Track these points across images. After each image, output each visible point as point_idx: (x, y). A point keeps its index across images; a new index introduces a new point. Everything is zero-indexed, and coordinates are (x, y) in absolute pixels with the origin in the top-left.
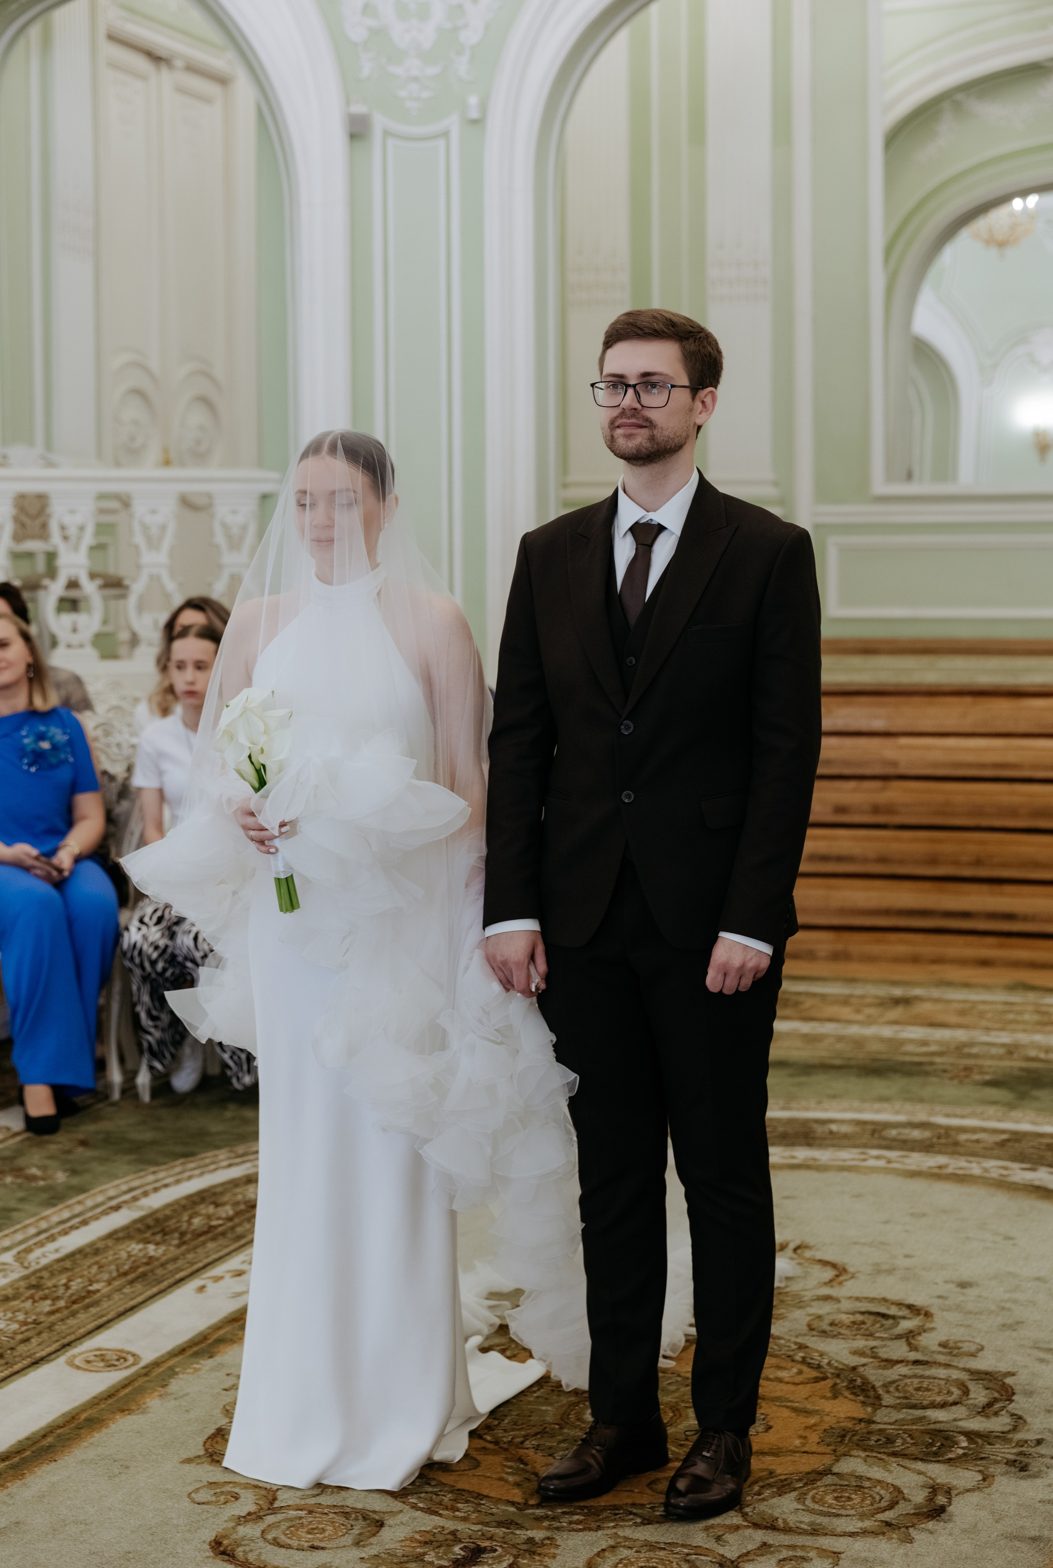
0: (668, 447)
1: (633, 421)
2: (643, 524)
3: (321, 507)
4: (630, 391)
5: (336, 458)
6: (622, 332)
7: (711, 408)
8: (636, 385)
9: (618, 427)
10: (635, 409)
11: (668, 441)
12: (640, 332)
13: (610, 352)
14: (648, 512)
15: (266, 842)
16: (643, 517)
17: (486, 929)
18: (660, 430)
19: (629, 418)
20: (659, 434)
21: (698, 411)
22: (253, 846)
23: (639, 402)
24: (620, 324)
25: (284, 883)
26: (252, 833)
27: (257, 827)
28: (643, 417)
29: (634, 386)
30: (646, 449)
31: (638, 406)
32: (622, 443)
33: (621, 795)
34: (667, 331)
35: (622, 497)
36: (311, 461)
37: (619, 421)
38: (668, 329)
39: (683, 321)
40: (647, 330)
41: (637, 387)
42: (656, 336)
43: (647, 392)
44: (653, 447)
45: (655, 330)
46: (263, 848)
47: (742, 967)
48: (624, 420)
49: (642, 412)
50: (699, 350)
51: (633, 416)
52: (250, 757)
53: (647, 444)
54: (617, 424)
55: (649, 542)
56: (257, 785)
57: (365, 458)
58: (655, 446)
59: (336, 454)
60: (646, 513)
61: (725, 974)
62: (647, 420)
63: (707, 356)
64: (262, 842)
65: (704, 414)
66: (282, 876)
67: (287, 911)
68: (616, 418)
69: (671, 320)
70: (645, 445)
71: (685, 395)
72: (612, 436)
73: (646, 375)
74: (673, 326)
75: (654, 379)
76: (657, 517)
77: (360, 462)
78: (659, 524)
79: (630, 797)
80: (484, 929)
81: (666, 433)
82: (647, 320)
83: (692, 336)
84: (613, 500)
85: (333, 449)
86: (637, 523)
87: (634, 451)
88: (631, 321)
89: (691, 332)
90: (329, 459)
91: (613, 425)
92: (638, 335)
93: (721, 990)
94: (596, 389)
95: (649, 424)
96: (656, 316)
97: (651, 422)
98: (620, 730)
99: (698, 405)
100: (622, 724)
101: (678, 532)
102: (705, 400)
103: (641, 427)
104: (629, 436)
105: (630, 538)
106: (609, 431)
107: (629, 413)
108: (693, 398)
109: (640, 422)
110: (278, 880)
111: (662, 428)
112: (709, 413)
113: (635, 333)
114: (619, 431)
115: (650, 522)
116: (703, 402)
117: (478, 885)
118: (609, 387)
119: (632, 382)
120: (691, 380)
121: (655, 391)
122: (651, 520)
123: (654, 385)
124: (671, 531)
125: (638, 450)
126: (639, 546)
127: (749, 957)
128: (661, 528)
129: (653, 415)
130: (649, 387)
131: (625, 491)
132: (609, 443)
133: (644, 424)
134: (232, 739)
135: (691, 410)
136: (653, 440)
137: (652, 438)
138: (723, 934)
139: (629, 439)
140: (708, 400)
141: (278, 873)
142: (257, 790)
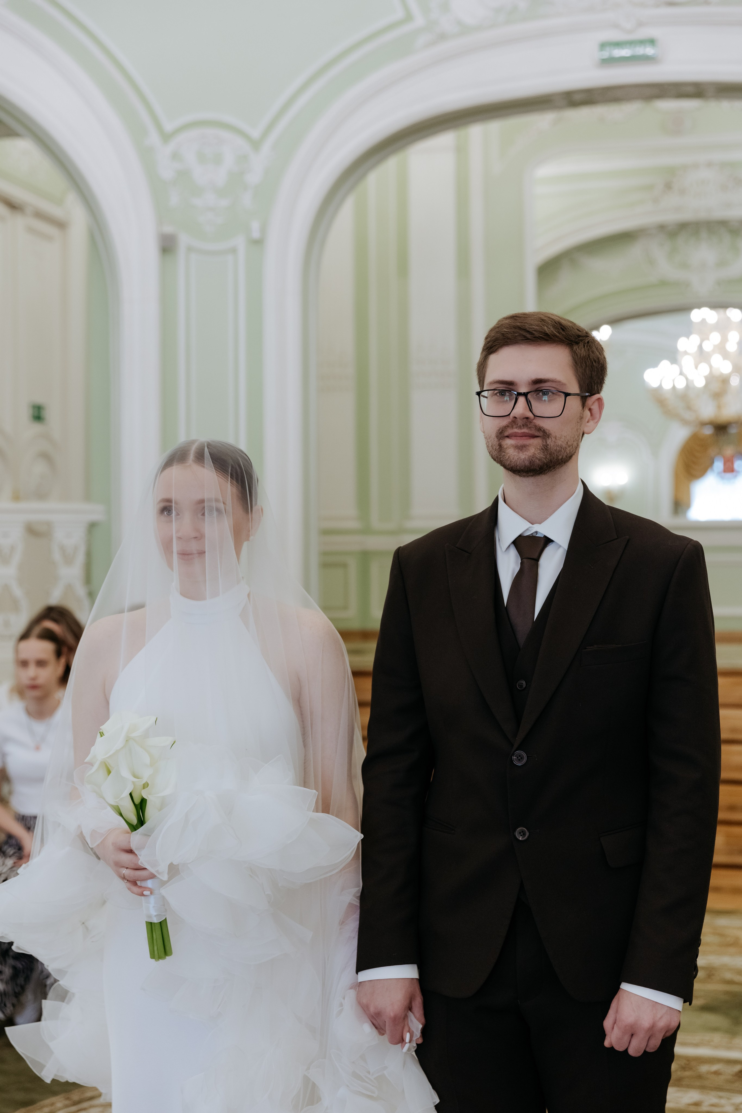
0: (560, 457)
1: (525, 430)
2: (528, 536)
3: (187, 518)
4: (522, 400)
5: (204, 467)
6: (510, 336)
7: (598, 416)
8: (528, 393)
9: (508, 437)
10: (527, 418)
11: (560, 451)
12: (528, 336)
13: (493, 358)
14: (533, 524)
15: (139, 883)
16: (527, 529)
17: (359, 973)
18: (554, 439)
19: (520, 427)
20: (552, 444)
21: (587, 420)
22: (122, 885)
23: (531, 411)
24: (507, 328)
25: (158, 928)
26: (125, 871)
27: (133, 866)
28: (536, 426)
29: (525, 395)
30: (539, 460)
31: (530, 415)
32: (514, 455)
33: (515, 830)
34: (558, 334)
35: (503, 509)
36: (175, 470)
37: (509, 431)
38: (559, 333)
39: (570, 324)
40: (537, 334)
41: (529, 396)
42: (547, 340)
43: (540, 399)
44: (546, 458)
45: (546, 334)
46: (135, 889)
47: (652, 1027)
48: (516, 430)
49: (534, 421)
50: (589, 355)
51: (525, 425)
52: (131, 794)
53: (540, 455)
54: (506, 434)
55: (535, 557)
56: (134, 821)
57: (232, 467)
58: (548, 457)
59: (203, 463)
60: (531, 525)
61: (632, 1035)
62: (540, 429)
63: (595, 361)
64: (134, 883)
65: (591, 423)
66: (155, 920)
67: (160, 958)
68: (506, 427)
69: (560, 324)
70: (538, 456)
71: (574, 403)
72: (500, 446)
73: (538, 381)
74: (563, 330)
75: (545, 386)
76: (543, 529)
77: (228, 471)
78: (545, 537)
79: (524, 835)
80: (357, 973)
81: (559, 443)
82: (536, 323)
83: (582, 340)
84: (493, 511)
85: (200, 457)
86: (520, 536)
87: (527, 463)
88: (519, 324)
89: (579, 336)
90: (196, 468)
91: (502, 434)
92: (528, 339)
93: (626, 1050)
94: (482, 398)
95: (544, 434)
96: (542, 319)
97: (544, 432)
98: (512, 761)
99: (587, 413)
100: (513, 755)
101: (565, 545)
102: (592, 407)
103: (534, 437)
104: (521, 448)
105: (513, 552)
106: (496, 439)
107: (520, 423)
108: (584, 405)
109: (533, 432)
110: (150, 925)
111: (556, 438)
112: (596, 421)
113: (525, 336)
114: (508, 442)
115: (534, 535)
116: (590, 410)
117: (353, 925)
118: (496, 394)
119: (523, 390)
120: (581, 387)
121: (545, 398)
122: (536, 532)
123: (545, 393)
124: (558, 544)
125: (531, 462)
126: (525, 560)
127: (659, 1016)
128: (547, 541)
129: (545, 424)
130: (541, 394)
131: (505, 501)
132: (494, 453)
133: (537, 434)
134: (109, 772)
135: (581, 418)
136: (546, 449)
137: (545, 448)
138: (625, 987)
139: (521, 450)
140: (595, 407)
141: (150, 916)
142: (134, 828)
